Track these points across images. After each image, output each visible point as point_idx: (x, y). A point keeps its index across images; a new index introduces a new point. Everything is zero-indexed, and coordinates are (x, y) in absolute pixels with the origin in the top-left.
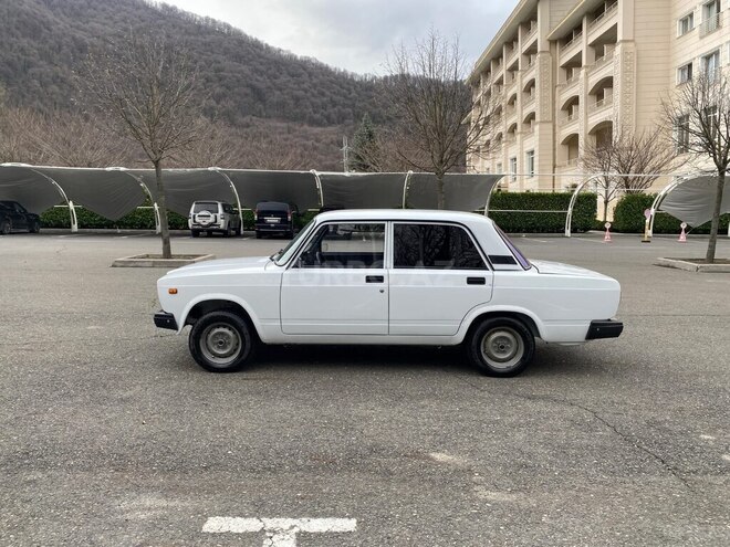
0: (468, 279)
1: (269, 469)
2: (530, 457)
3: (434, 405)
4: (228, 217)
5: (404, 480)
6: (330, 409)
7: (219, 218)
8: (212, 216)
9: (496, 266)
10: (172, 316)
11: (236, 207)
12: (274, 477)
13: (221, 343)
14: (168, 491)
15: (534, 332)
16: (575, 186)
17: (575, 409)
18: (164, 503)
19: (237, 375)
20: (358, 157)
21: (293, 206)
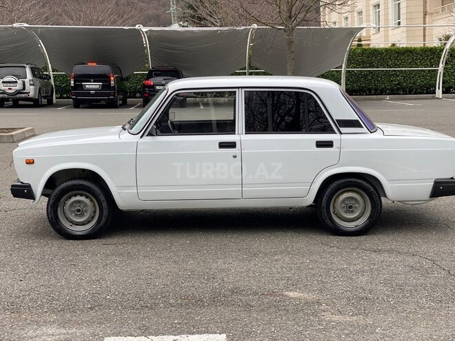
0: (317, 142)
1: (147, 307)
2: (370, 293)
3: (287, 259)
4: (38, 82)
5: (263, 310)
6: (191, 264)
7: (27, 84)
8: (20, 82)
9: (343, 130)
10: (28, 187)
11: (46, 70)
12: (152, 312)
13: (78, 211)
14: (63, 324)
15: (380, 192)
16: (448, 38)
17: (416, 259)
18: (64, 331)
19: (96, 241)
20: (191, 7)
21: (116, 69)
